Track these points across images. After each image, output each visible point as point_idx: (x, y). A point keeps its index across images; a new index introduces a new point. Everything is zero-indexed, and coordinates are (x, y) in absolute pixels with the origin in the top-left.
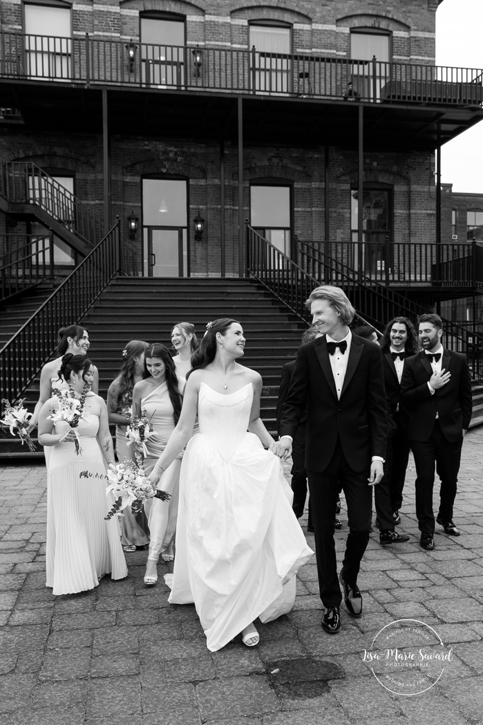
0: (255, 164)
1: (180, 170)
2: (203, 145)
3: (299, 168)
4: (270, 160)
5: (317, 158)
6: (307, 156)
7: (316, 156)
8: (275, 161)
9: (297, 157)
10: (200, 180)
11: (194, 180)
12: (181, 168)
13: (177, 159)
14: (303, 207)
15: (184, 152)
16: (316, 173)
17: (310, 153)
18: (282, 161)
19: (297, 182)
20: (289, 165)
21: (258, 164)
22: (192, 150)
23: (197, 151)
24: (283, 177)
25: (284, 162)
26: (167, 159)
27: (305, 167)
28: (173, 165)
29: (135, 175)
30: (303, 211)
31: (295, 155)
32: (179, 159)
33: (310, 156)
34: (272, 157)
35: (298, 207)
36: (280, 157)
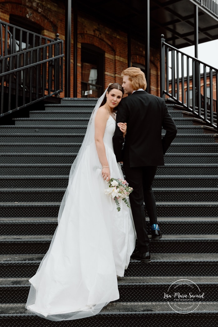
0: (87, 31)
1: (38, 20)
2: (56, 5)
3: (109, 43)
4: (94, 31)
5: (118, 39)
6: (113, 35)
7: (118, 37)
8: (97, 33)
9: (108, 35)
10: (52, 33)
11: (48, 32)
12: (39, 18)
13: (38, 9)
14: (110, 72)
15: (43, 5)
16: (118, 50)
17: (115, 34)
18: (101, 34)
19: (107, 53)
20: (105, 39)
21: (88, 32)
22: (49, 6)
23: (52, 8)
24: (100, 47)
25: (102, 36)
26: (31, 8)
27: (112, 43)
28: (33, 14)
29: (5, 13)
30: (110, 76)
31: (108, 33)
32: (40, 10)
33: (115, 36)
34: (96, 29)
35: (107, 72)
36: (100, 31)
